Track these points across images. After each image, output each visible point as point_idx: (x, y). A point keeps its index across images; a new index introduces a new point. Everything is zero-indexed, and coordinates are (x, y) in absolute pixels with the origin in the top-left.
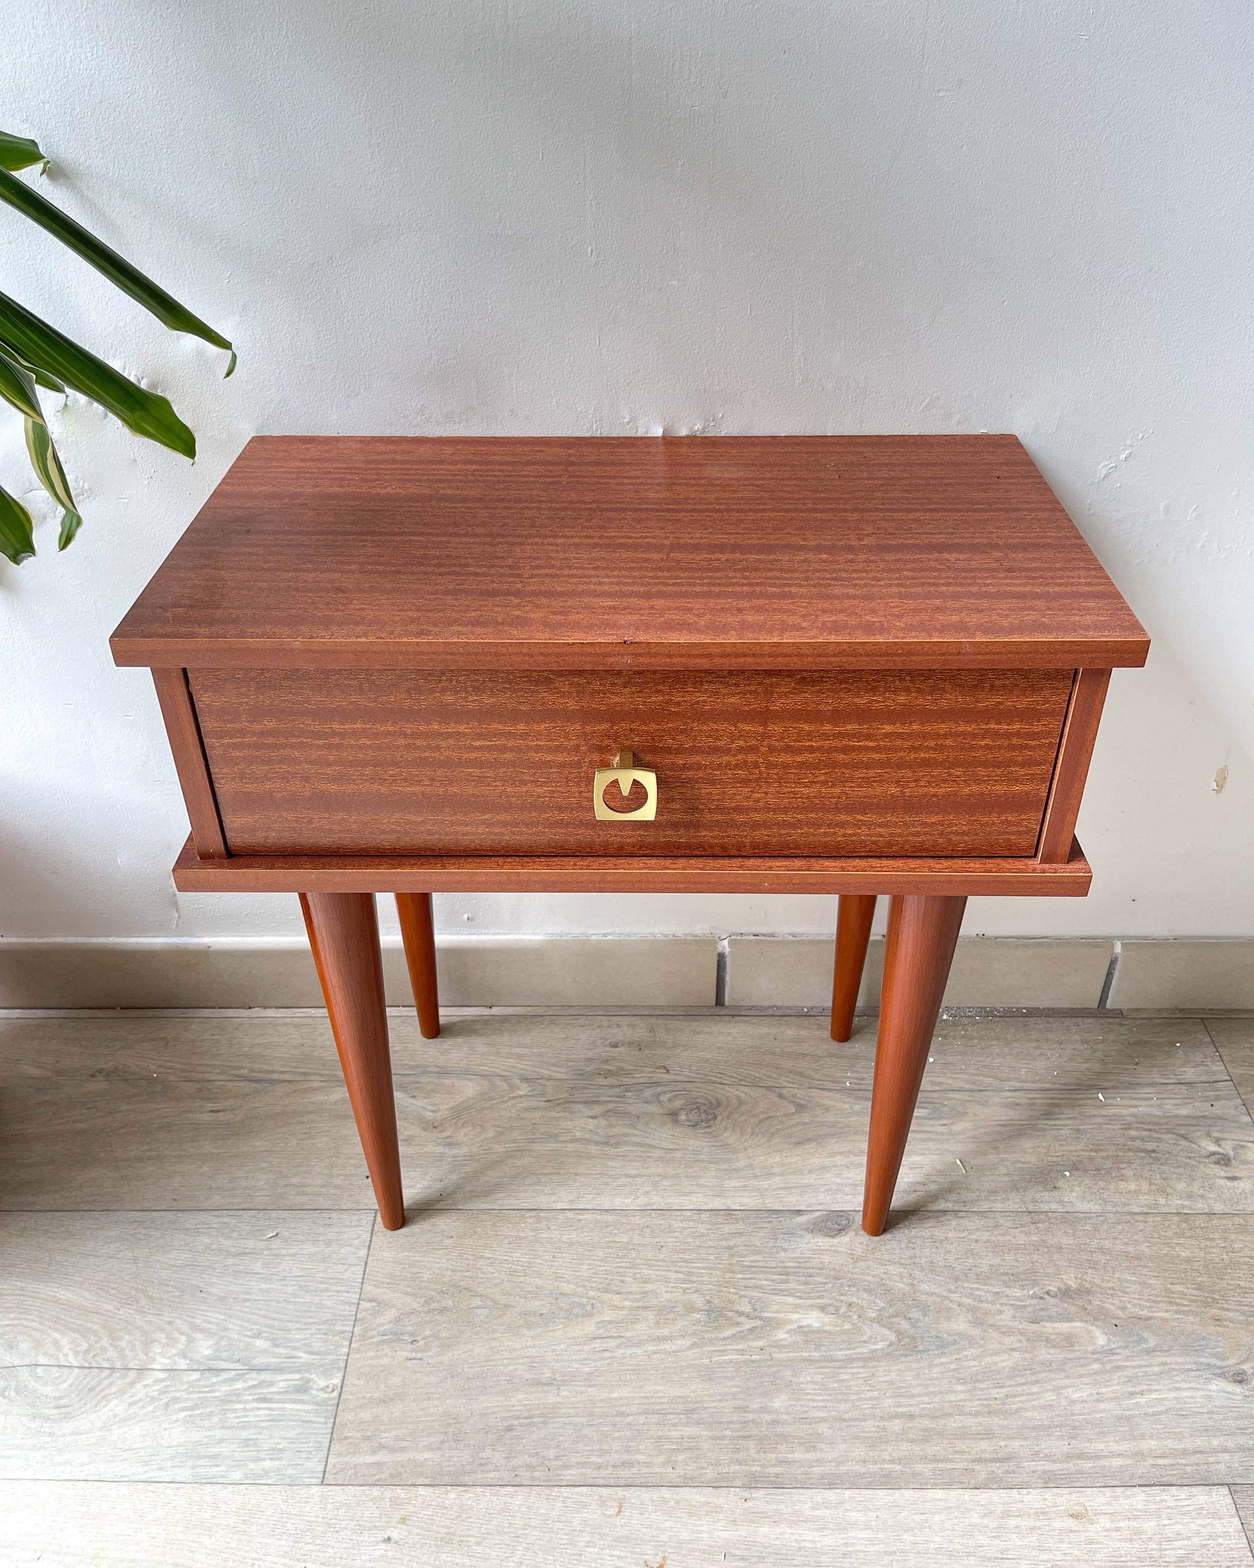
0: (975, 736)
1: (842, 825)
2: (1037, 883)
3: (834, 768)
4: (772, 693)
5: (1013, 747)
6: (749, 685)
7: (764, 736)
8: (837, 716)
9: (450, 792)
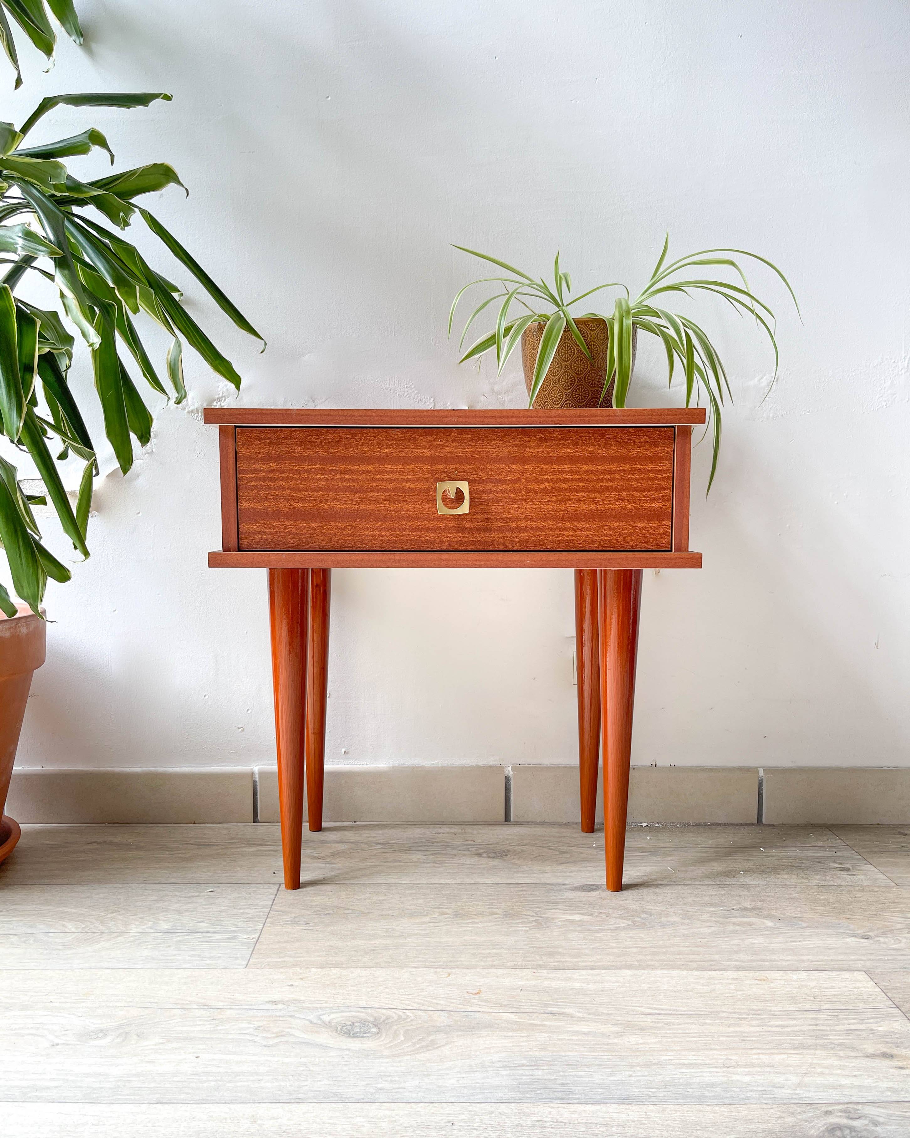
0: (630, 472)
1: (566, 529)
2: (673, 559)
3: (560, 492)
4: (526, 446)
5: (650, 479)
6: (514, 441)
7: (523, 472)
8: (559, 460)
9: (361, 508)
